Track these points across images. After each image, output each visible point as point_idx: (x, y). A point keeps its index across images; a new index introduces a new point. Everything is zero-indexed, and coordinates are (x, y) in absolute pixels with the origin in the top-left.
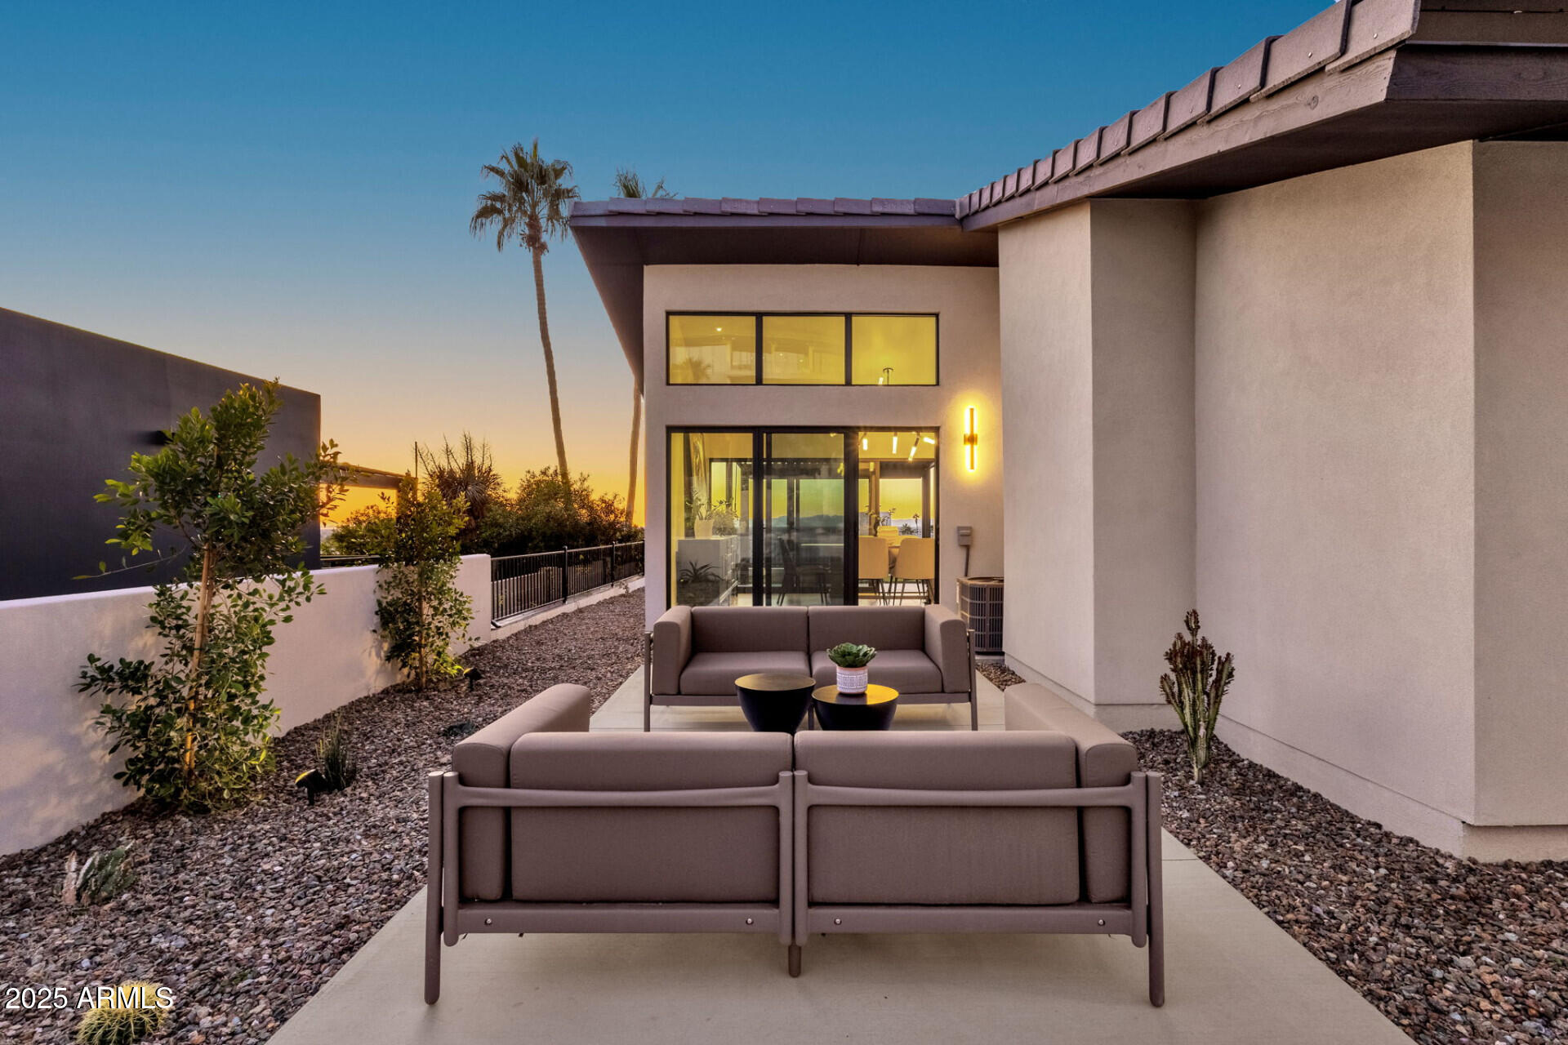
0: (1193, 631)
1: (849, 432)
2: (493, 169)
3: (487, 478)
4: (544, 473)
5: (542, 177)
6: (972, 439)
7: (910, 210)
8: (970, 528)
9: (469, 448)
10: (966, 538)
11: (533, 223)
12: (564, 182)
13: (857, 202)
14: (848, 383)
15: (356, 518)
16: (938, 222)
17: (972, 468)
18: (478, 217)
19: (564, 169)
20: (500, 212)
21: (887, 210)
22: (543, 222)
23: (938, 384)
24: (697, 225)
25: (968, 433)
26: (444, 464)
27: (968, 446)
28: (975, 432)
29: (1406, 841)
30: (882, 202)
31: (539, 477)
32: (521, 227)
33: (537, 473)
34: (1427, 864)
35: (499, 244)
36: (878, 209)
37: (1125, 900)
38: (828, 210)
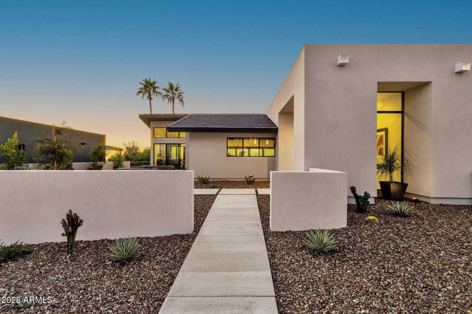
2: (141, 83)
3: (137, 149)
4: (148, 147)
5: (151, 84)
9: (133, 143)
11: (150, 94)
12: (156, 85)
15: (112, 156)
18: (138, 93)
19: (156, 82)
20: (142, 92)
22: (152, 94)
26: (129, 146)
31: (147, 148)
32: (147, 94)
33: (146, 147)
35: (143, 98)
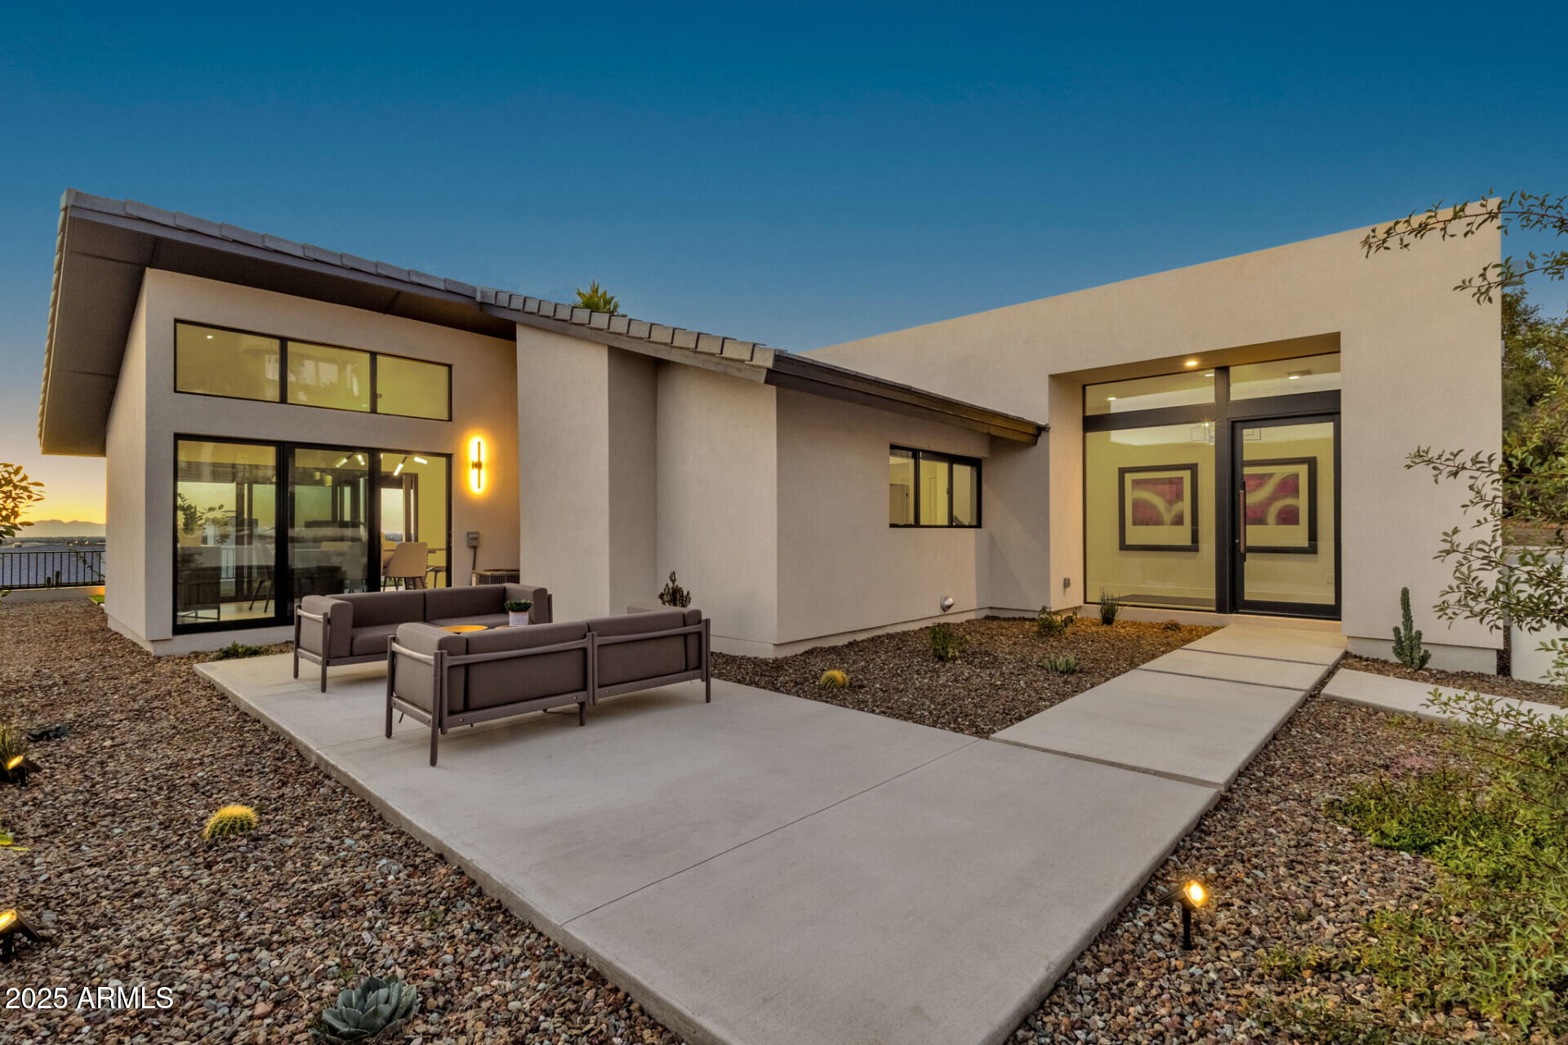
0: (673, 581)
1: (372, 453)
6: (478, 465)
7: (441, 286)
8: (477, 533)
10: (474, 543)
13: (399, 270)
14: (374, 411)
16: (463, 300)
17: (479, 487)
21: (421, 282)
23: (450, 420)
24: (236, 252)
25: (476, 460)
27: (476, 470)
28: (482, 460)
29: (756, 658)
30: (418, 274)
34: (765, 662)
36: (414, 279)
37: (699, 667)
38: (372, 270)
